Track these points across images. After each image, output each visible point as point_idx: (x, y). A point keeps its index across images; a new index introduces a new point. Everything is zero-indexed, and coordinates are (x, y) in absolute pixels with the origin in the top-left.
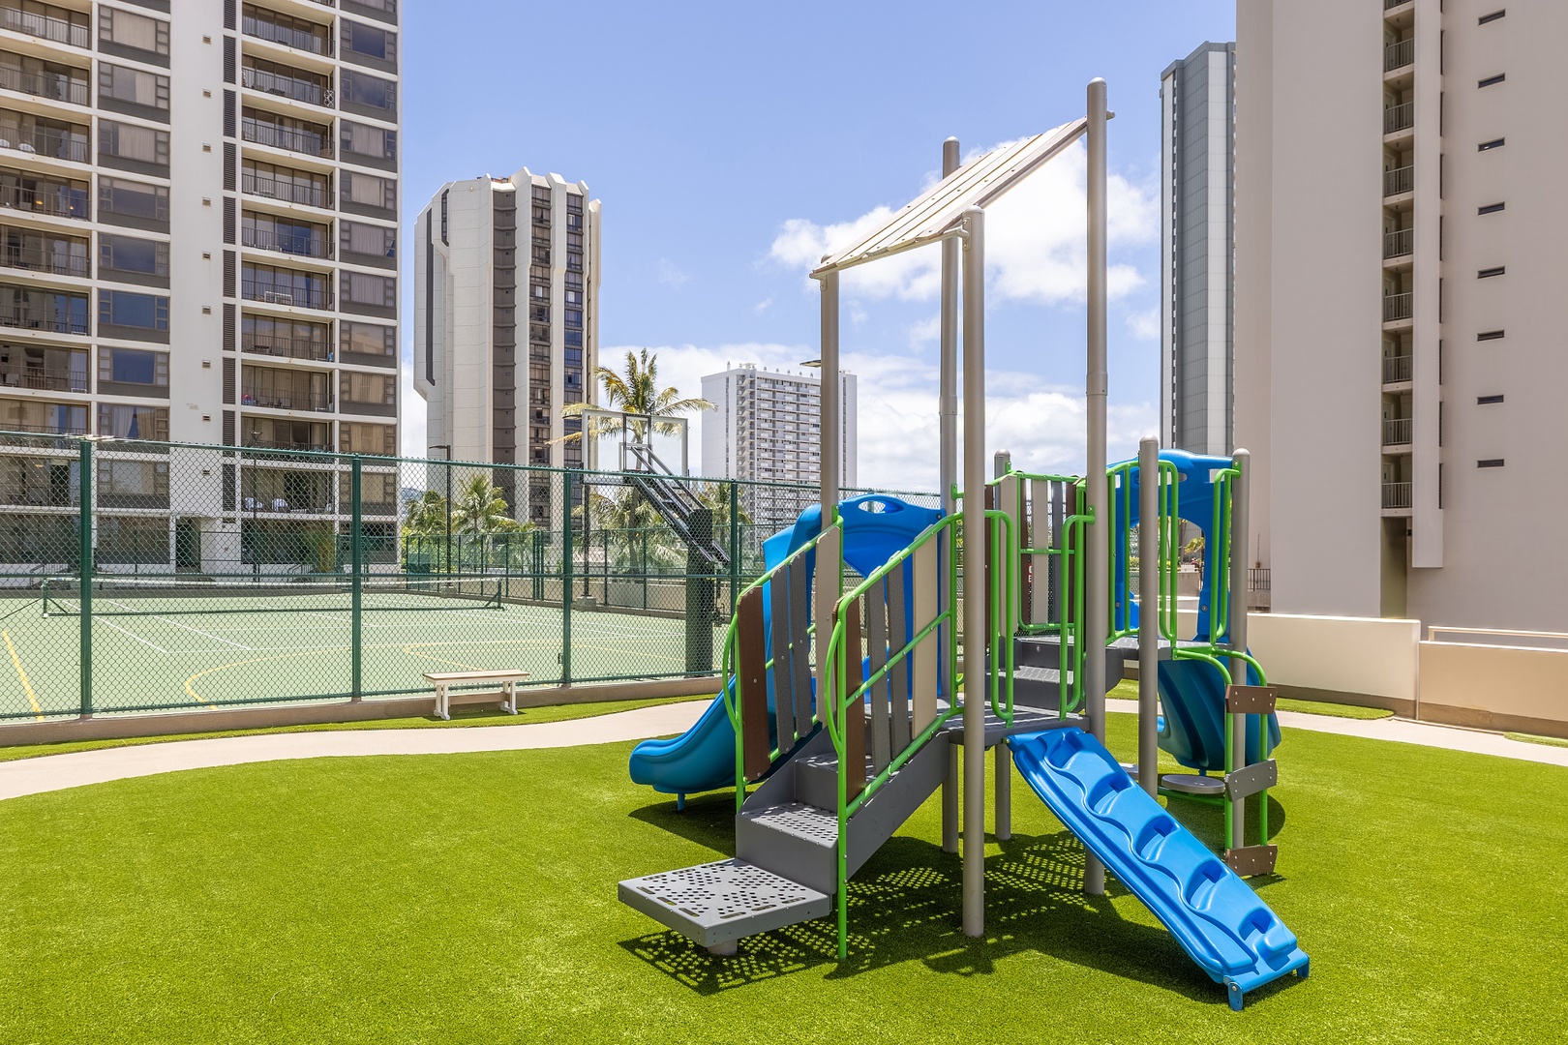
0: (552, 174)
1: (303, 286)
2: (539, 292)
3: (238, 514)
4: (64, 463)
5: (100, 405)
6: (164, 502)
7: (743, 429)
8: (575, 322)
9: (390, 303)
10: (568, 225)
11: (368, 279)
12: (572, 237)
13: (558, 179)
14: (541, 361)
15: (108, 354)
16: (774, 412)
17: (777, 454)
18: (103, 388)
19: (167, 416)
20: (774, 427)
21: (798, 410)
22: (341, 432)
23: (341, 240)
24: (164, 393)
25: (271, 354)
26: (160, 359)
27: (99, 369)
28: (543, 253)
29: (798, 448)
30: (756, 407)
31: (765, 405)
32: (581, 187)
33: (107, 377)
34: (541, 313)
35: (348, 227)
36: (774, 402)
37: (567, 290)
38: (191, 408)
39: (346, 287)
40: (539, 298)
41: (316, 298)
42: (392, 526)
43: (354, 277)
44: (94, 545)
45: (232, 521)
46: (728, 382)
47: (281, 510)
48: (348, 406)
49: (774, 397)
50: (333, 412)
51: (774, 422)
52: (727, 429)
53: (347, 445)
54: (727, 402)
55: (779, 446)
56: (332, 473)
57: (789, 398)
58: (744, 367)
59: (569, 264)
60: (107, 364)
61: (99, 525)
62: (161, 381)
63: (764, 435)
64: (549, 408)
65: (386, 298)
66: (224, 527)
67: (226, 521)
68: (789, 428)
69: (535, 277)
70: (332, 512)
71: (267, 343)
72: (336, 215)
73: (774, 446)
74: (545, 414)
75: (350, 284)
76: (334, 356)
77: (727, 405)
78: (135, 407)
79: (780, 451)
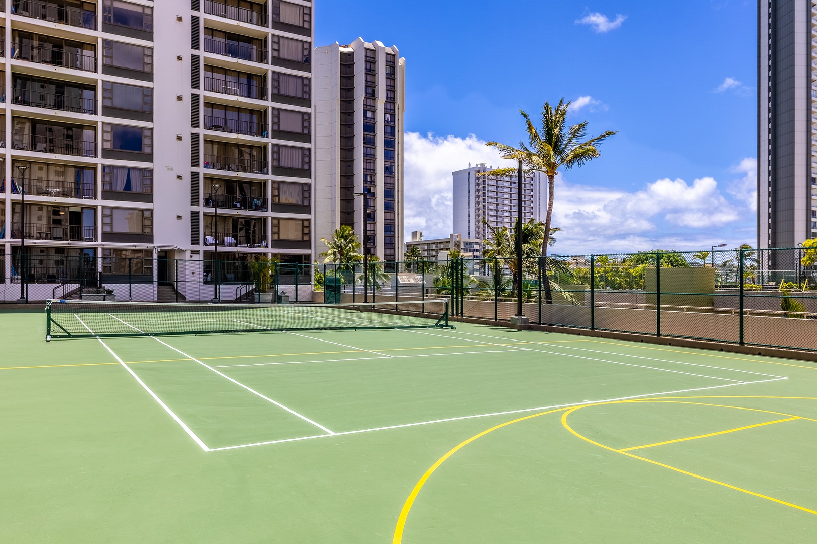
0: (376, 41)
1: (246, 82)
2: (369, 115)
3: (201, 248)
4: (78, 209)
5: (104, 167)
6: (149, 238)
7: (478, 203)
8: (390, 133)
9: (306, 96)
10: (386, 73)
11: (291, 79)
12: (389, 80)
13: (380, 44)
14: (370, 158)
15: (109, 129)
16: (497, 193)
17: (499, 218)
18: (107, 154)
19: (152, 175)
20: (497, 202)
21: (511, 191)
22: (273, 189)
23: (273, 49)
24: (149, 158)
25: (224, 131)
26: (146, 133)
27: (103, 140)
28: (371, 91)
29: (511, 215)
30: (487, 190)
31: (492, 189)
32: (394, 50)
33: (108, 145)
34: (370, 128)
35: (277, 40)
36: (497, 187)
37: (385, 114)
38: (169, 169)
39: (276, 84)
40: (368, 118)
41: (254, 90)
42: (308, 257)
43: (282, 77)
44: (100, 269)
45: (197, 252)
46: (469, 174)
47: (230, 245)
48: (278, 170)
49: (497, 184)
50: (267, 174)
51: (497, 199)
52: (469, 203)
53: (277, 199)
54: (469, 187)
55: (500, 213)
56: (265, 219)
57: (506, 184)
58: (479, 166)
59: (387, 98)
60: (108, 136)
61: (103, 254)
62: (146, 150)
63: (491, 207)
64: (375, 186)
65: (303, 92)
66: (191, 257)
67: (193, 252)
68: (506, 202)
69: (366, 105)
70: (266, 247)
71: (221, 123)
72: (270, 31)
73: (497, 213)
74: (372, 191)
75: (279, 81)
76: (268, 134)
77: (469, 189)
78: (129, 169)
79: (500, 216)
